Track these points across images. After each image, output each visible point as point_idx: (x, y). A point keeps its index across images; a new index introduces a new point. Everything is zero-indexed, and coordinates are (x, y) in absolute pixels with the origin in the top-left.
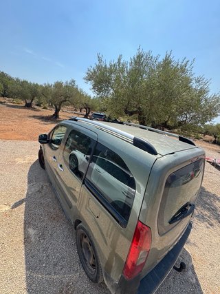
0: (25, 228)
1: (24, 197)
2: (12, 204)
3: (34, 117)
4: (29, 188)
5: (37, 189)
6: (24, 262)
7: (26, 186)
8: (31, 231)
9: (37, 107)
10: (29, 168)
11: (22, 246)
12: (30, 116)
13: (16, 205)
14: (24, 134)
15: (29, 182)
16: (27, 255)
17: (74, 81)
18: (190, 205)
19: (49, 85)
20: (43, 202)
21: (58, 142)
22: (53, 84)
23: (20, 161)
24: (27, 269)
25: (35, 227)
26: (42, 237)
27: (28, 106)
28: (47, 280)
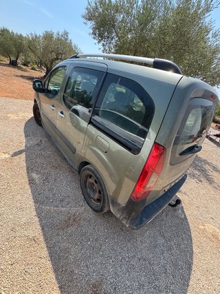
0: (28, 173)
1: (23, 147)
2: (12, 153)
3: (22, 76)
4: (27, 141)
5: (36, 143)
6: (31, 197)
7: (23, 139)
8: (34, 175)
9: (24, 67)
10: (24, 124)
11: (28, 187)
12: (17, 76)
13: (16, 154)
14: (13, 92)
15: (26, 136)
16: (33, 193)
17: (66, 34)
18: (197, 147)
19: (36, 36)
20: (43, 153)
21: (55, 93)
22: (42, 35)
23: (13, 117)
24: (36, 202)
25: (38, 173)
26: (46, 180)
27: (13, 64)
28: (55, 211)
